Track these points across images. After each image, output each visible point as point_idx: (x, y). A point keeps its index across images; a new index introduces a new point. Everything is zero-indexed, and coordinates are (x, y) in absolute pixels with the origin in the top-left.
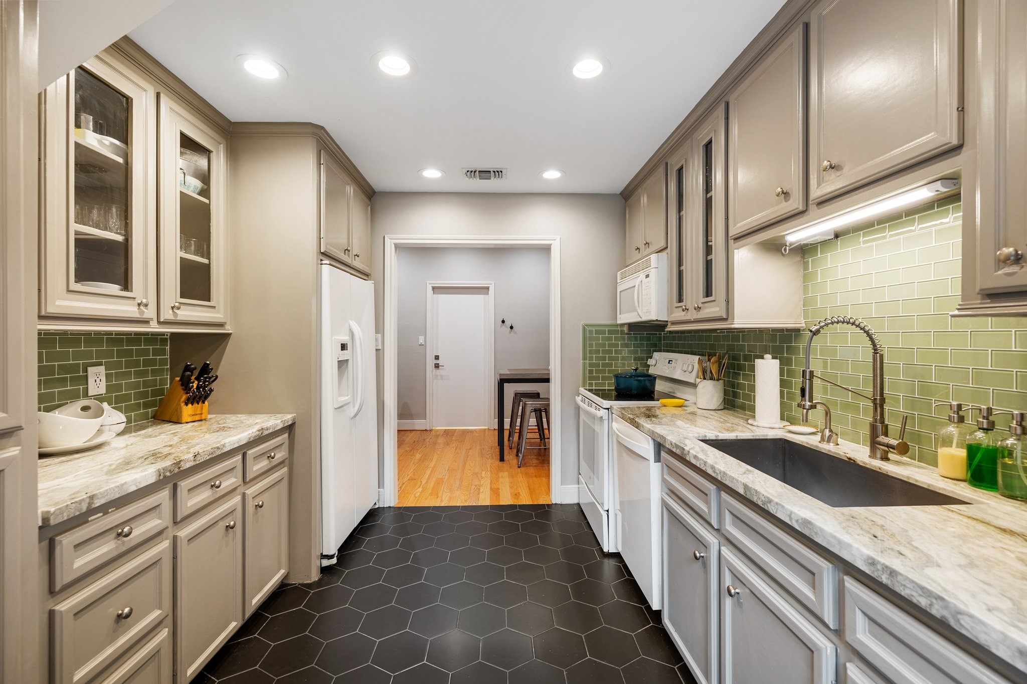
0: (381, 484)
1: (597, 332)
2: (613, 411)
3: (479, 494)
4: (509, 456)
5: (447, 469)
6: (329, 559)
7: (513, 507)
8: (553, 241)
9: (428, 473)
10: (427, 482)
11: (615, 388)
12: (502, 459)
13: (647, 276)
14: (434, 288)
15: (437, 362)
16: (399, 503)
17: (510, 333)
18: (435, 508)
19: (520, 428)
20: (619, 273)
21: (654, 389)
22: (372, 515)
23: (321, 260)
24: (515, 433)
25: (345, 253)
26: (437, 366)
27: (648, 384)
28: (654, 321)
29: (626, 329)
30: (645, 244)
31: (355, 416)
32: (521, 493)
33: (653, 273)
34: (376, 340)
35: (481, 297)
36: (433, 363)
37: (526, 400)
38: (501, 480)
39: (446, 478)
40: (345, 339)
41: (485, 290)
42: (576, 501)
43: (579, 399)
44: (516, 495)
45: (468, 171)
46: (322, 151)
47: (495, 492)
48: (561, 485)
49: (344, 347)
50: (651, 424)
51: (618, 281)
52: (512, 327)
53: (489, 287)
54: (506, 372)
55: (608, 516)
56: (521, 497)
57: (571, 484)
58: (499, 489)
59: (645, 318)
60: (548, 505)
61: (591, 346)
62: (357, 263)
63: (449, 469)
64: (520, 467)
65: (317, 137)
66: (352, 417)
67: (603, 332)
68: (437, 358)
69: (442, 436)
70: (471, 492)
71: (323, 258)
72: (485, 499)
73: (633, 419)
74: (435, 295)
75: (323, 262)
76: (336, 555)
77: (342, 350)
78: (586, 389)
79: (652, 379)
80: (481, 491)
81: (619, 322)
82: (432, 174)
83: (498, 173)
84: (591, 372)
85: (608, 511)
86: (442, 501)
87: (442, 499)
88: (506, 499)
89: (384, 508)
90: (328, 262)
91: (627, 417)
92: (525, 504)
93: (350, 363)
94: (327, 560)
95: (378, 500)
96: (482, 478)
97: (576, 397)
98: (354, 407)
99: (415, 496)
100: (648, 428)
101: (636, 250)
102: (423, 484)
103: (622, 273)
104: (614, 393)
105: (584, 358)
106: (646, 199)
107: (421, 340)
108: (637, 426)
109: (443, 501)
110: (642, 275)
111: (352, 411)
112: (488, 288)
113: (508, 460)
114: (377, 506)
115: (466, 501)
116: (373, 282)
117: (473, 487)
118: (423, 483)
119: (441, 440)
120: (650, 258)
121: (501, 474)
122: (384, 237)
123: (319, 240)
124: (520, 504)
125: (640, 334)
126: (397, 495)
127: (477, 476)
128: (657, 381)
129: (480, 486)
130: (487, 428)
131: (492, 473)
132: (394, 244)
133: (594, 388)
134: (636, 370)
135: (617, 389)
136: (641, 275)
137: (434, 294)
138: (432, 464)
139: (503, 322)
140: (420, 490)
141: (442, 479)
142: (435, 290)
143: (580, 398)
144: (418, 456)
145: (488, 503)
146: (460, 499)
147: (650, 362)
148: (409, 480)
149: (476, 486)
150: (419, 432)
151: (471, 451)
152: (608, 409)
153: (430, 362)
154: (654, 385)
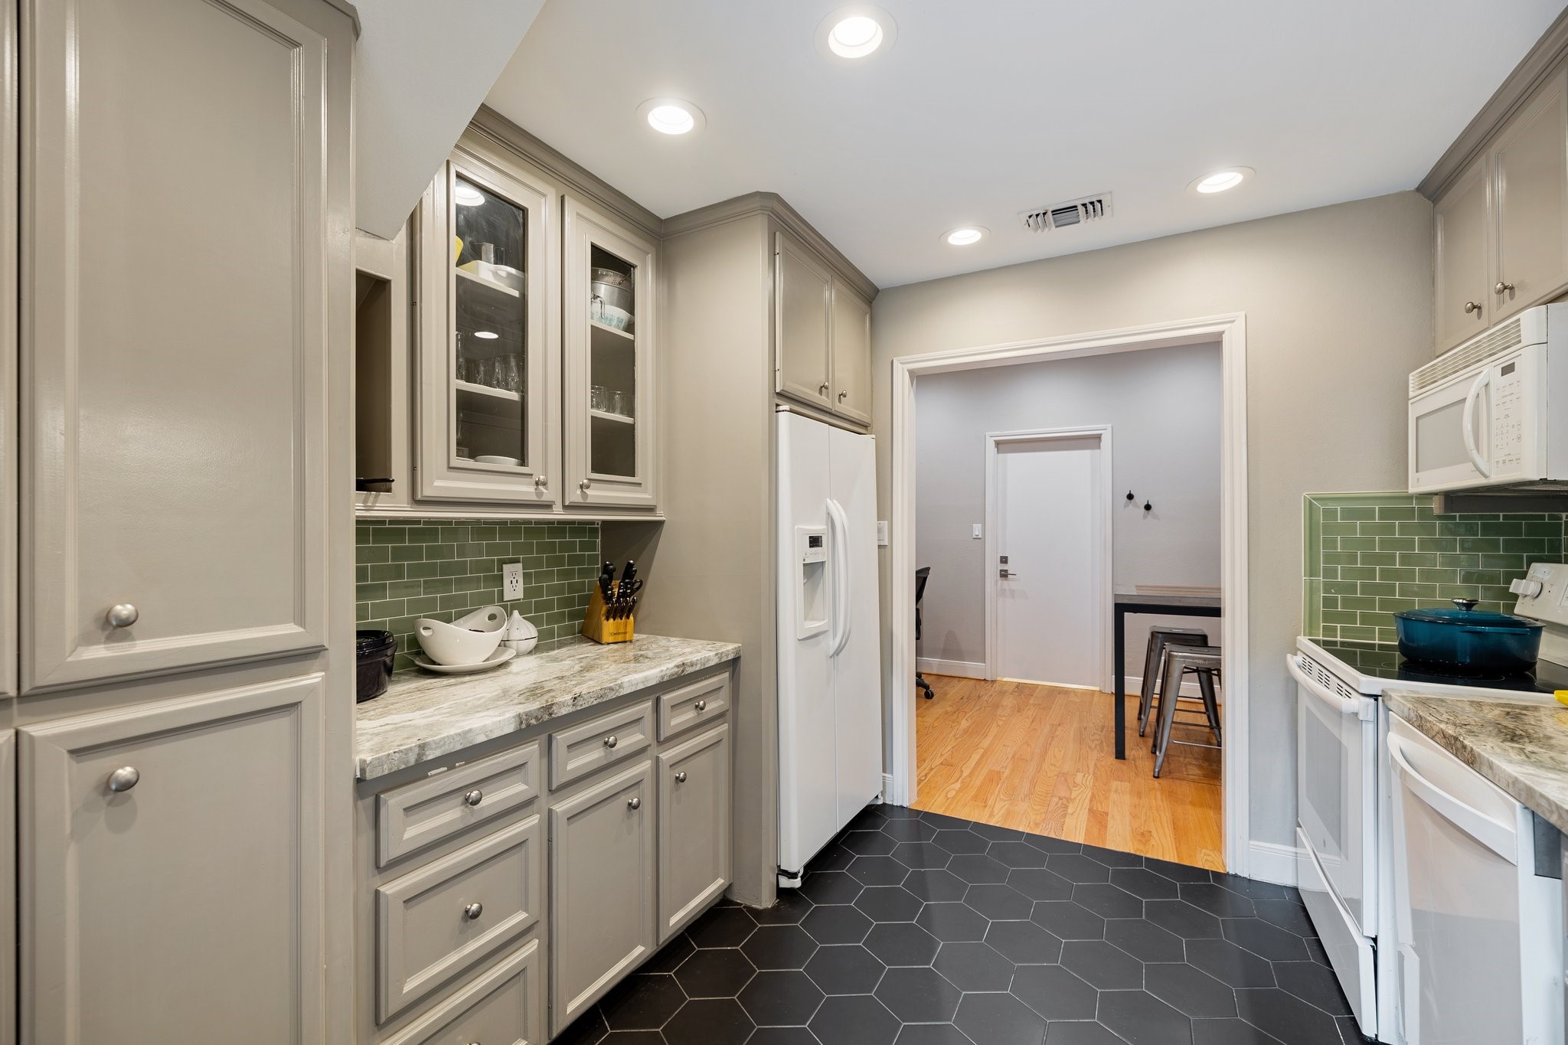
0: (886, 765)
1: (1349, 514)
2: (1391, 705)
3: (1065, 815)
4: (1135, 749)
5: (1010, 756)
6: (789, 878)
7: (1133, 859)
8: (1229, 325)
9: (976, 757)
10: (971, 775)
11: (1401, 642)
12: (1120, 754)
13: (1508, 369)
14: (998, 444)
15: (1004, 567)
16: (918, 802)
17: (1145, 517)
18: (977, 826)
19: (1160, 700)
20: (1413, 378)
21: (1534, 655)
22: (871, 816)
23: (777, 405)
24: (1151, 707)
25: (821, 392)
26: (1004, 574)
27: (1512, 644)
28: (1532, 483)
29: (1436, 506)
30: (1500, 292)
31: (837, 652)
32: (1154, 833)
33: (1527, 360)
34: (880, 531)
35: (1086, 454)
36: (997, 568)
37: (1174, 647)
38: (1113, 796)
39: (1005, 774)
40: (817, 528)
41: (1093, 441)
42: (1289, 882)
43: (1294, 661)
44: (1143, 834)
45: (1030, 217)
46: (778, 234)
47: (1099, 818)
48: (1250, 838)
49: (815, 542)
50: (1521, 763)
51: (1411, 394)
52: (1148, 507)
53: (1101, 434)
54: (1131, 591)
55: (1375, 953)
56: (1153, 842)
57: (1275, 842)
58: (1107, 814)
59: (1499, 475)
60: (1216, 875)
61: (1330, 543)
62: (846, 408)
63: (1013, 757)
64: (1158, 777)
65: (767, 213)
66: (831, 654)
67: (1369, 514)
68: (1004, 560)
69: (1011, 693)
70: (1050, 809)
71: (779, 402)
72: (1075, 831)
73: (1456, 739)
74: (1000, 455)
75: (781, 408)
76: (800, 875)
77: (810, 547)
78: (1316, 642)
79: (1530, 632)
80: (1070, 811)
81: (1413, 489)
82: (965, 237)
83: (1094, 206)
84: (1329, 602)
85: (1375, 940)
86: (991, 815)
87: (992, 811)
88: (1119, 839)
89: (892, 806)
90: (786, 407)
91: (1436, 729)
92: (1161, 859)
93: (828, 568)
94: (786, 878)
95: (883, 793)
96: (1076, 785)
97: (1289, 656)
98: (835, 636)
99: (946, 796)
100: (1510, 775)
101: (1469, 311)
102: (963, 777)
103: (1422, 375)
104: (1398, 658)
105: (1312, 571)
106: (1501, 185)
107: (977, 530)
108: (1472, 760)
109: (994, 814)
110: (1489, 370)
111: (833, 644)
112: (1098, 437)
113: (1134, 760)
114: (880, 802)
115: (1037, 825)
116: (874, 436)
117: (1055, 799)
118: (965, 774)
119: (1008, 701)
120: (1519, 320)
121: (1115, 784)
122: (892, 362)
123: (772, 373)
124: (1149, 856)
125: (1481, 517)
126: (915, 789)
127: (1066, 780)
128: (1545, 637)
129: (1069, 800)
130: (1097, 689)
131: (1096, 778)
132: (908, 371)
133: (1339, 639)
134: (1469, 605)
135: (1403, 648)
136: (1486, 370)
137: (998, 452)
138: (986, 743)
139: (1130, 497)
140: (958, 786)
141: (999, 773)
142: (1000, 446)
143: (1299, 658)
144: (964, 724)
145: (1080, 839)
146: (1026, 820)
147: (1518, 586)
148: (941, 764)
149: (1060, 798)
150: (973, 682)
151: (1059, 728)
152: (1376, 697)
153: (992, 567)
154: (1533, 647)
